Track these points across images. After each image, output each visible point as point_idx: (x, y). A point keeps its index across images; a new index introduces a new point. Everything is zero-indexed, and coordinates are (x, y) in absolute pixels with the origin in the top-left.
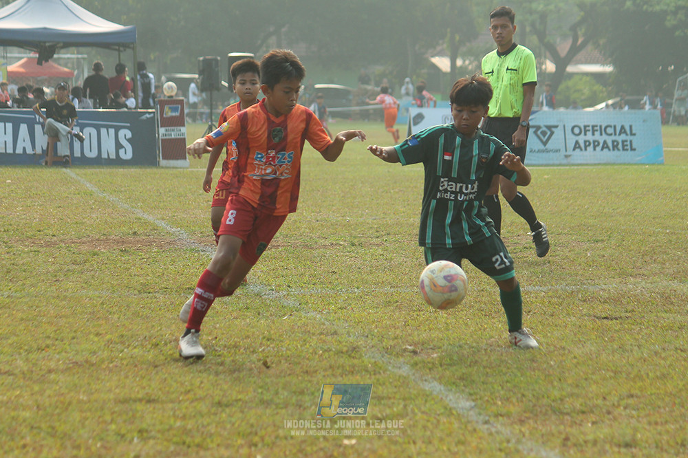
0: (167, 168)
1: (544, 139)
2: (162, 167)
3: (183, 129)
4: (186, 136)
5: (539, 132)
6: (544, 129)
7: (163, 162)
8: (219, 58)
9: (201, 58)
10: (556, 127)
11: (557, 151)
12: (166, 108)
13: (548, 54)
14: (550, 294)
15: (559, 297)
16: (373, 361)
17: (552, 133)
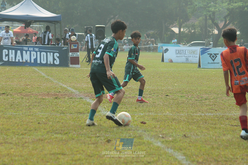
0: (72, 68)
1: (213, 59)
2: (70, 67)
3: (78, 53)
4: (79, 56)
5: (211, 56)
6: (213, 55)
7: (71, 66)
8: (92, 27)
9: (85, 27)
10: (218, 54)
11: (218, 63)
12: (72, 45)
13: (215, 27)
14: (214, 116)
15: (218, 118)
16: (147, 140)
17: (216, 56)
